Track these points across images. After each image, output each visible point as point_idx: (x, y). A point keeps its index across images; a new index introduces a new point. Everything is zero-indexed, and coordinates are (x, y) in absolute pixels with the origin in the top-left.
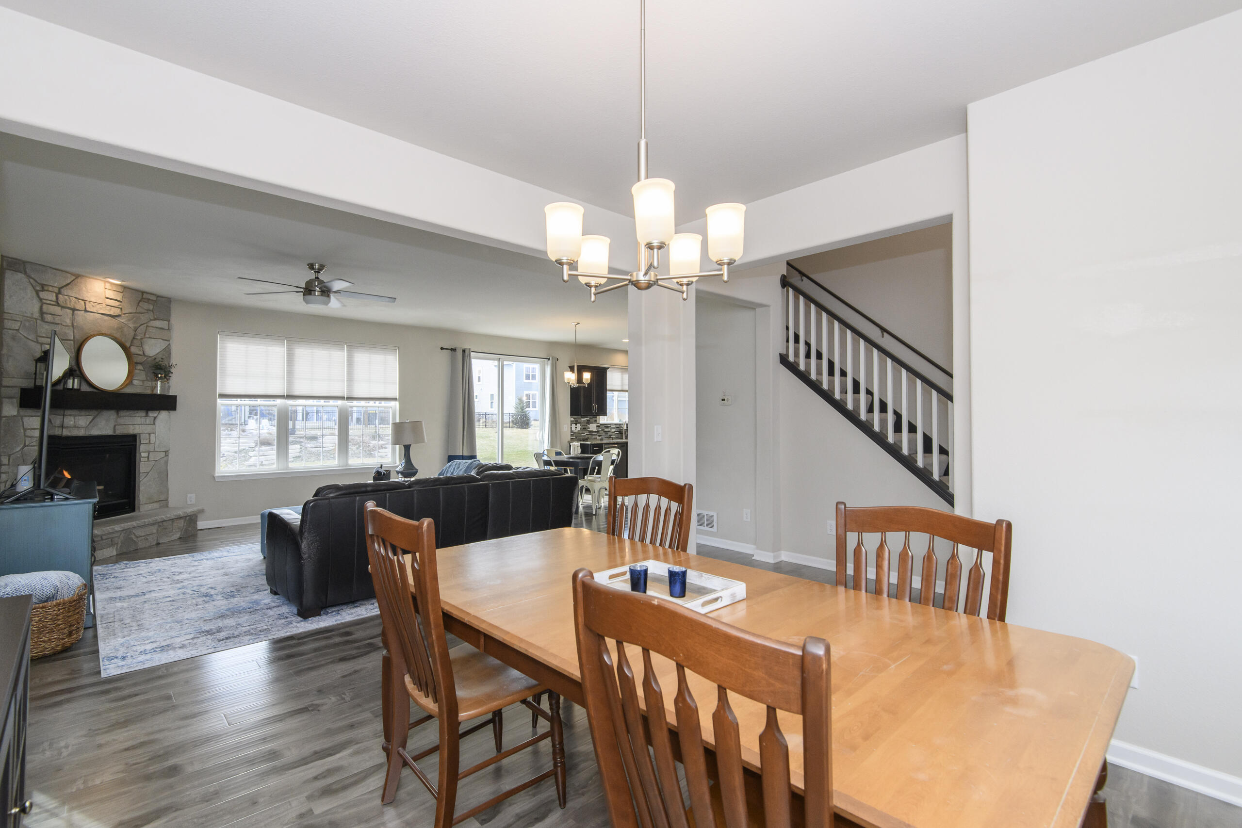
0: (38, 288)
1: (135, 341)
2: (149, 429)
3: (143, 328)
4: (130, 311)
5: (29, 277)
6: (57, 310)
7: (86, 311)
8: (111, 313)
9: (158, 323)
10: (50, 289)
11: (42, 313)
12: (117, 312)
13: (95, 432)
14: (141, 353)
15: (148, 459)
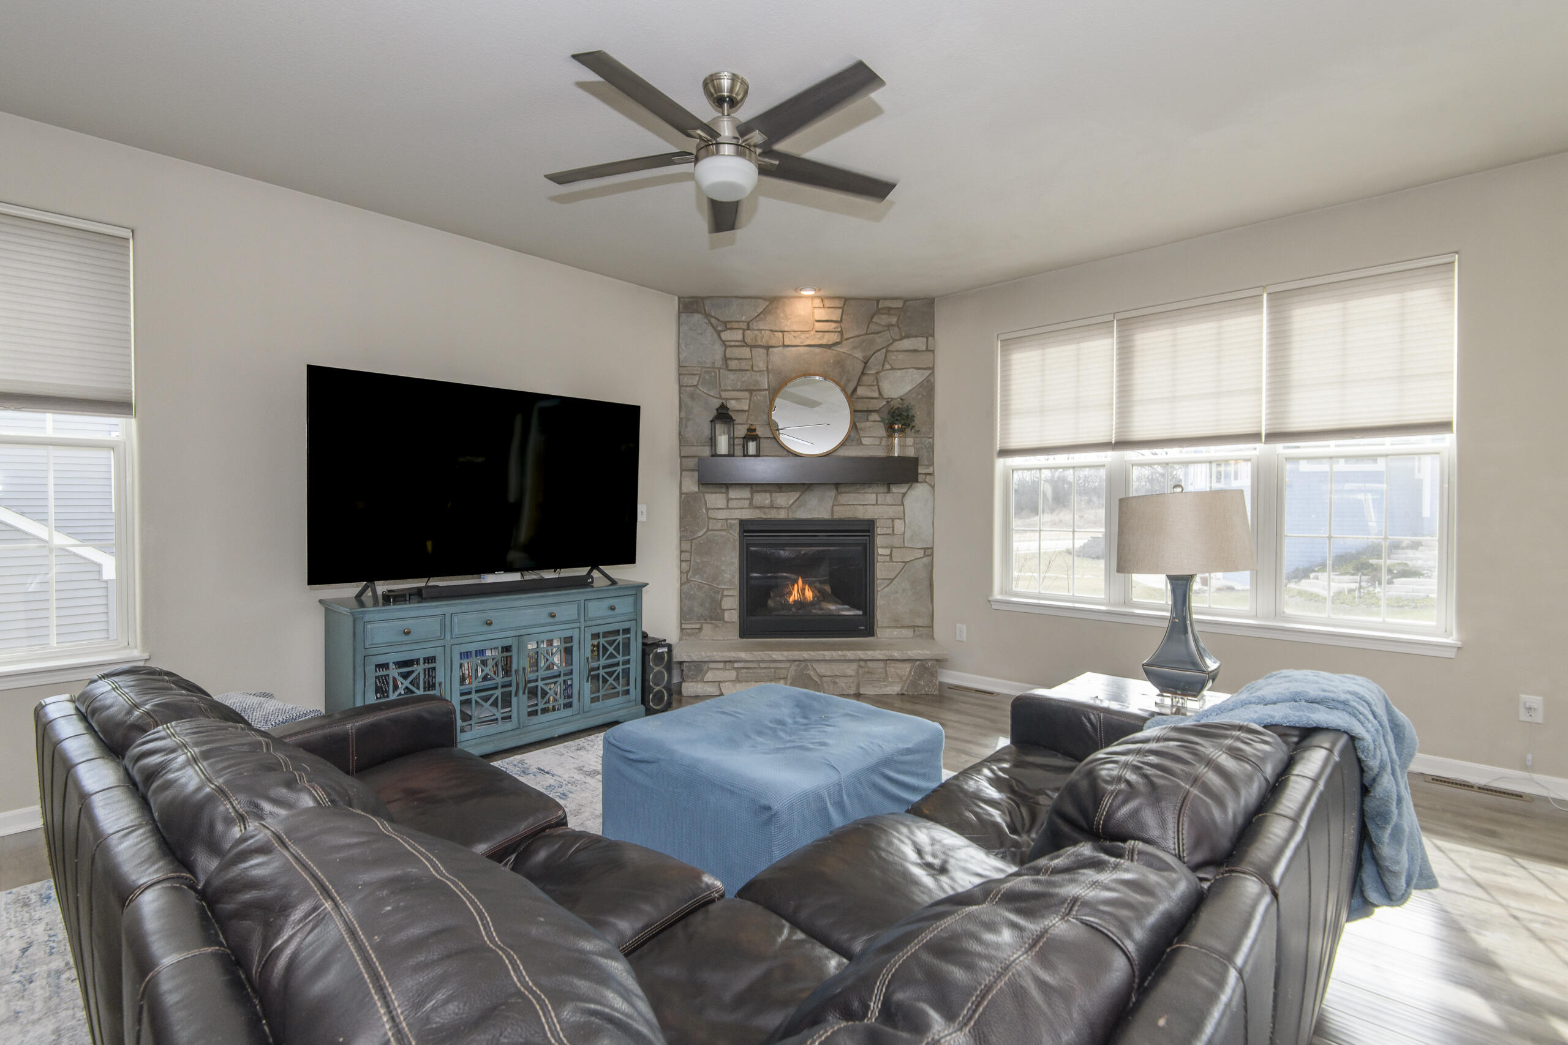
0: (719, 328)
1: (865, 378)
2: (890, 511)
3: (880, 355)
4: (856, 333)
5: (708, 316)
6: (745, 352)
7: (784, 346)
8: (824, 342)
9: (906, 344)
10: (735, 325)
11: (726, 359)
12: (834, 338)
13: (802, 514)
14: (876, 395)
15: (891, 560)
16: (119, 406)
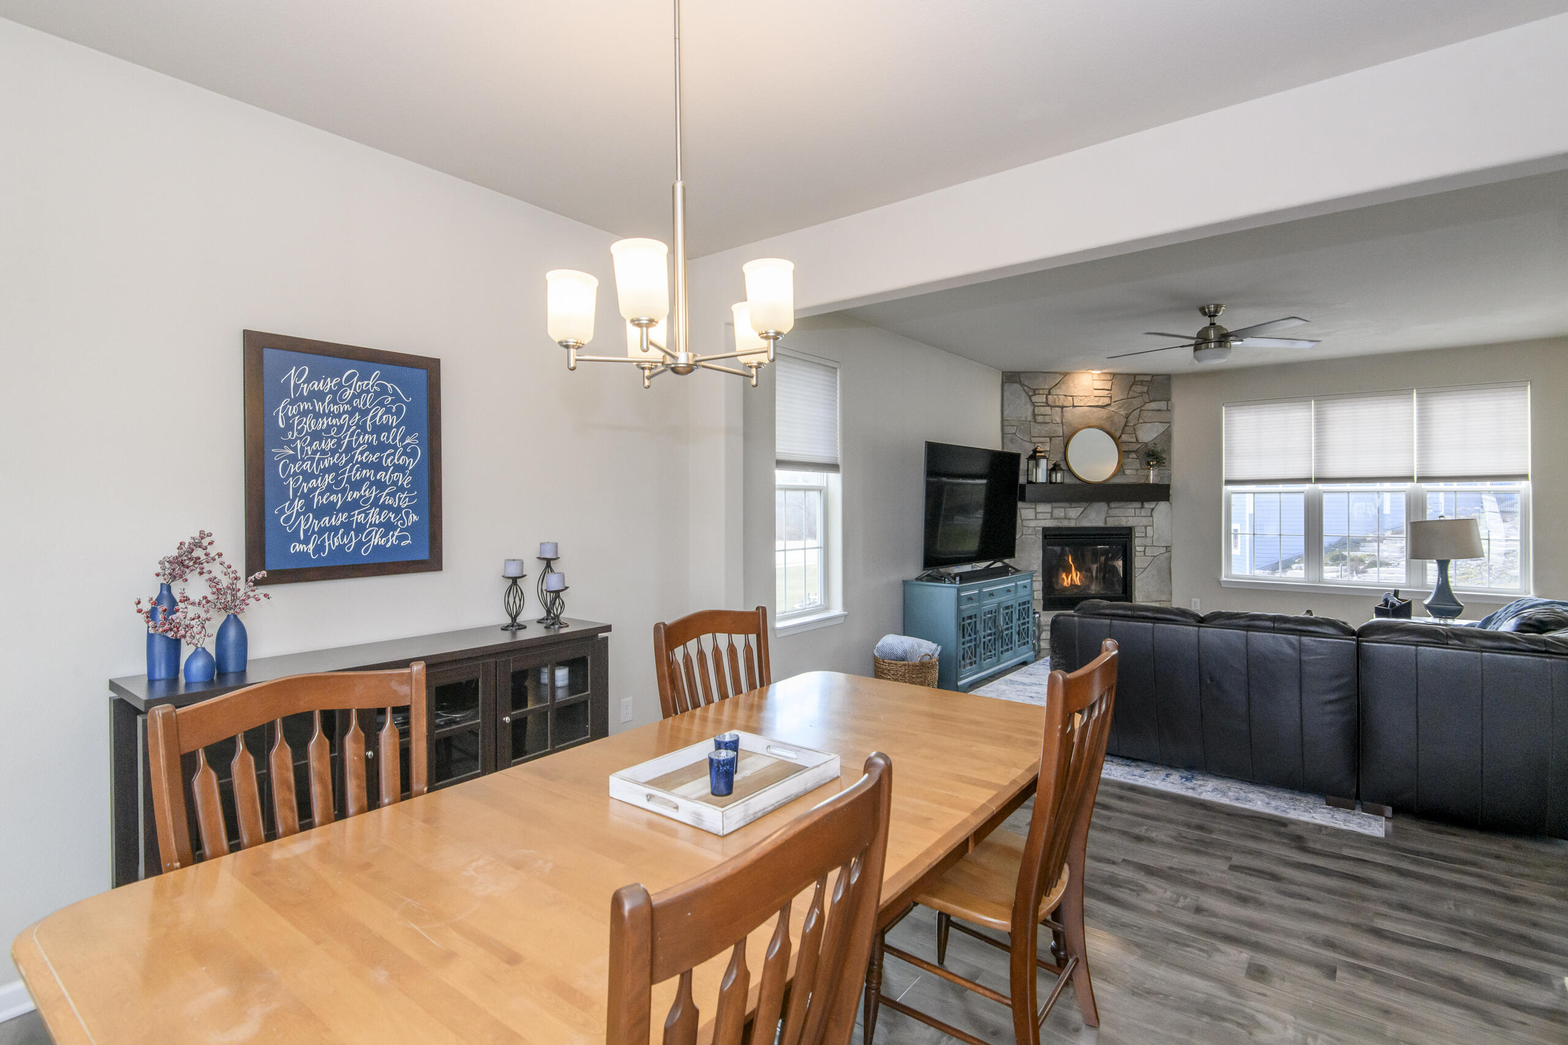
0: (1031, 394)
1: (1127, 428)
2: (1145, 521)
3: (1136, 413)
4: (1121, 398)
5: (1023, 385)
6: (1047, 410)
7: (1074, 406)
8: (1100, 404)
9: (1154, 405)
10: (1041, 392)
11: (1034, 415)
12: (1107, 401)
13: (1085, 523)
14: (1134, 440)
15: (1145, 554)
16: (833, 467)
